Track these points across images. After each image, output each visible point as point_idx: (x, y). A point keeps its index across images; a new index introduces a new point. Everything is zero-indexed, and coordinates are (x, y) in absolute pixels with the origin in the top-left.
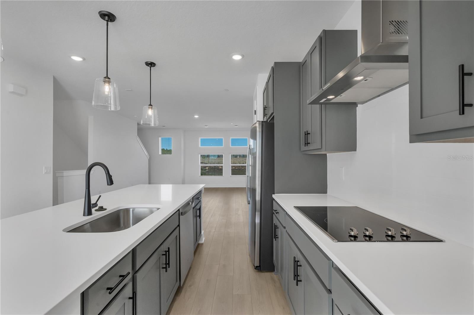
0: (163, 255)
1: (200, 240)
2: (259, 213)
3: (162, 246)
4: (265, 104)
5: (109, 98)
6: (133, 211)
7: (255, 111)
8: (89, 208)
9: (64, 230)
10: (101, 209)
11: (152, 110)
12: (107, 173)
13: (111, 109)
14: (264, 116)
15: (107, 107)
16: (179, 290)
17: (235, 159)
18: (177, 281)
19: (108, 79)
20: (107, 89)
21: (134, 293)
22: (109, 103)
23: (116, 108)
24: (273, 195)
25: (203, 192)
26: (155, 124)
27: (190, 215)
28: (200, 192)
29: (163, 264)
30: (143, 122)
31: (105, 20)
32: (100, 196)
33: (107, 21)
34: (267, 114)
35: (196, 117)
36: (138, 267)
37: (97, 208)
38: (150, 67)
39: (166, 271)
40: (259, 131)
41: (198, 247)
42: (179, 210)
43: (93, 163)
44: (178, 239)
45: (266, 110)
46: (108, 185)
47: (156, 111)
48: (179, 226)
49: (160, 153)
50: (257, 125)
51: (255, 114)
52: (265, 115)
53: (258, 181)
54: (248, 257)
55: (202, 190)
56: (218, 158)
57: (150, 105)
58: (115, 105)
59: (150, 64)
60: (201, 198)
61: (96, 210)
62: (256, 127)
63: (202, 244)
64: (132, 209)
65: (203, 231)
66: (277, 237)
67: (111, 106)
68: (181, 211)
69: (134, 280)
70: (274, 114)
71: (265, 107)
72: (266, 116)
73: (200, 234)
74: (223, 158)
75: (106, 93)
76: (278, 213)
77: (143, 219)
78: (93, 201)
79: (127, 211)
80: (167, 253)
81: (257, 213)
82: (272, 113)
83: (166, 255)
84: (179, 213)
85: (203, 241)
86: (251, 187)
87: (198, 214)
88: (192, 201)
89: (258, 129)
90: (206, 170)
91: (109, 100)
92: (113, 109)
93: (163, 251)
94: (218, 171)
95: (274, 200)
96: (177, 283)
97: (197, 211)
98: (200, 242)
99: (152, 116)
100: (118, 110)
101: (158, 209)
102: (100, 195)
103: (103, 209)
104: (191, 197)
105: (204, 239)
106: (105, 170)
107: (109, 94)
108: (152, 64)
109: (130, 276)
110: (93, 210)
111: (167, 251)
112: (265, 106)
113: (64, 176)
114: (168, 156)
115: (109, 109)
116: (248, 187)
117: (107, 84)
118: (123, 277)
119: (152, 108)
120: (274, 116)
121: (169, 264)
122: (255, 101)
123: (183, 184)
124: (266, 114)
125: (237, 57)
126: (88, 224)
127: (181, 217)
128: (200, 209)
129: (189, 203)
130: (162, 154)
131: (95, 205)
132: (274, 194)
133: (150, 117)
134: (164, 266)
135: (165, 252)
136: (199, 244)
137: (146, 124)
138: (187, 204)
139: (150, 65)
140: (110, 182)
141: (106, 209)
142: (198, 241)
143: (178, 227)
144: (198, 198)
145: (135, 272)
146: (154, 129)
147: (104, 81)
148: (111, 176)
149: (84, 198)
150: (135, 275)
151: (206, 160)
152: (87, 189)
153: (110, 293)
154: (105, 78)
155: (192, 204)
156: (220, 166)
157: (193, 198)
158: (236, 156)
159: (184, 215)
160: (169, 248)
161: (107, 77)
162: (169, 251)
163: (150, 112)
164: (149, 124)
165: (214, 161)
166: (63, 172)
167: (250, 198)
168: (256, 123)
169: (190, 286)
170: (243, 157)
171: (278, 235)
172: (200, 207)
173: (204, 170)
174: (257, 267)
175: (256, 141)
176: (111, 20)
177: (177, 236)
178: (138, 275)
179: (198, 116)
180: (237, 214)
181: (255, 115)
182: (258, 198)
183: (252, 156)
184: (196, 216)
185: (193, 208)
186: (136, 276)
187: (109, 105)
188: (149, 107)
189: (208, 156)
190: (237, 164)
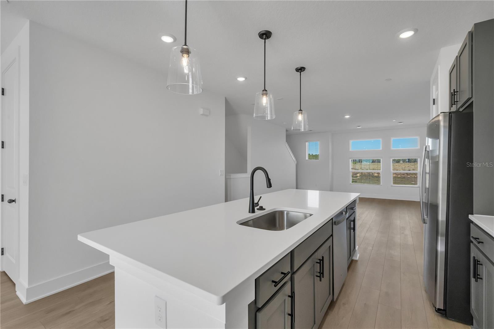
0: (317, 263)
1: (354, 255)
2: (444, 238)
3: (316, 253)
4: (454, 87)
5: (266, 109)
6: (287, 214)
7: (434, 100)
8: (253, 206)
9: (237, 223)
10: (261, 208)
11: (302, 115)
12: (267, 177)
13: (267, 118)
14: (451, 105)
15: (264, 117)
16: (332, 304)
17: (397, 164)
18: (330, 294)
19: (265, 92)
20: (265, 100)
21: (293, 292)
22: (266, 113)
23: (271, 117)
24: (469, 215)
25: (358, 201)
26: (305, 129)
27: (343, 226)
28: (354, 202)
29: (317, 272)
30: (293, 128)
31: (263, 39)
32: (261, 197)
33: (265, 39)
34: (457, 102)
35: (347, 117)
36: (295, 268)
37: (258, 207)
38: (300, 73)
39: (321, 280)
40: (444, 127)
41: (351, 264)
42: (332, 219)
43: (256, 168)
44: (331, 250)
45: (455, 96)
46: (267, 187)
47: (306, 116)
48: (332, 235)
49: (307, 158)
50: (441, 118)
51: (434, 104)
52: (453, 102)
53: (442, 194)
54: (424, 293)
55: (356, 199)
56: (373, 164)
57: (301, 110)
58: (271, 114)
59: (300, 69)
60: (355, 209)
61: (258, 209)
62: (439, 121)
63: (357, 261)
64: (286, 212)
65: (357, 246)
66: (478, 276)
67: (267, 116)
68: (334, 219)
69: (292, 279)
70: (473, 99)
71: (454, 92)
72: (457, 104)
73: (354, 249)
74: (381, 163)
75: (264, 105)
76: (482, 243)
77: (298, 223)
78: (256, 201)
79: (282, 213)
80: (321, 261)
81: (439, 238)
82: (469, 99)
83: (320, 263)
84: (333, 222)
85: (358, 258)
86: (428, 201)
87: (352, 226)
88: (346, 210)
89: (442, 124)
90: (357, 177)
91: (266, 110)
92: (269, 118)
93: (317, 259)
94: (374, 178)
95: (472, 222)
96: (330, 296)
97: (351, 222)
98: (354, 258)
99: (302, 121)
100: (273, 118)
101: (311, 215)
102: (261, 195)
103: (263, 209)
104: (344, 206)
105: (358, 255)
106: (265, 173)
107: (266, 105)
108: (302, 69)
109: (289, 275)
110: (256, 208)
111: (321, 260)
112: (454, 90)
113: (232, 178)
114: (314, 161)
115: (266, 118)
116: (424, 201)
117: (265, 96)
118: (285, 275)
119: (302, 113)
120: (473, 101)
121: (323, 273)
122: (434, 87)
123: (330, 191)
124: (455, 101)
125: (407, 35)
126: (251, 221)
127: (334, 226)
128: (354, 221)
129: (343, 213)
130: (309, 159)
131: (256, 204)
132: (473, 214)
133: (300, 122)
134: (319, 275)
135: (319, 261)
136: (352, 260)
137: (296, 130)
138: (341, 213)
139: (300, 71)
140: (269, 185)
141: (264, 209)
142: (352, 257)
143: (332, 237)
144: (352, 209)
145: (294, 273)
146: (304, 134)
147: (262, 94)
148: (270, 180)
149: (249, 197)
150: (292, 275)
151: (358, 166)
152: (251, 190)
153: (275, 286)
154: (263, 91)
155: (346, 214)
156: (375, 173)
157: (346, 207)
158: (398, 161)
159: (338, 225)
160: (323, 257)
161: (265, 90)
162: (323, 260)
163: (300, 117)
164: (300, 130)
165: (368, 167)
166: (230, 175)
167: (427, 216)
168: (439, 115)
169: (344, 304)
170: (409, 162)
171: (481, 274)
172: (355, 219)
173: (355, 177)
174: (439, 309)
175: (438, 140)
176: (268, 37)
177: (330, 246)
178: (296, 276)
179: (349, 116)
180: (403, 233)
181: (434, 106)
182: (442, 216)
183: (430, 161)
184: (350, 228)
185: (347, 219)
186: (294, 277)
187: (266, 115)
188: (299, 113)
189: (360, 161)
190: (400, 170)
